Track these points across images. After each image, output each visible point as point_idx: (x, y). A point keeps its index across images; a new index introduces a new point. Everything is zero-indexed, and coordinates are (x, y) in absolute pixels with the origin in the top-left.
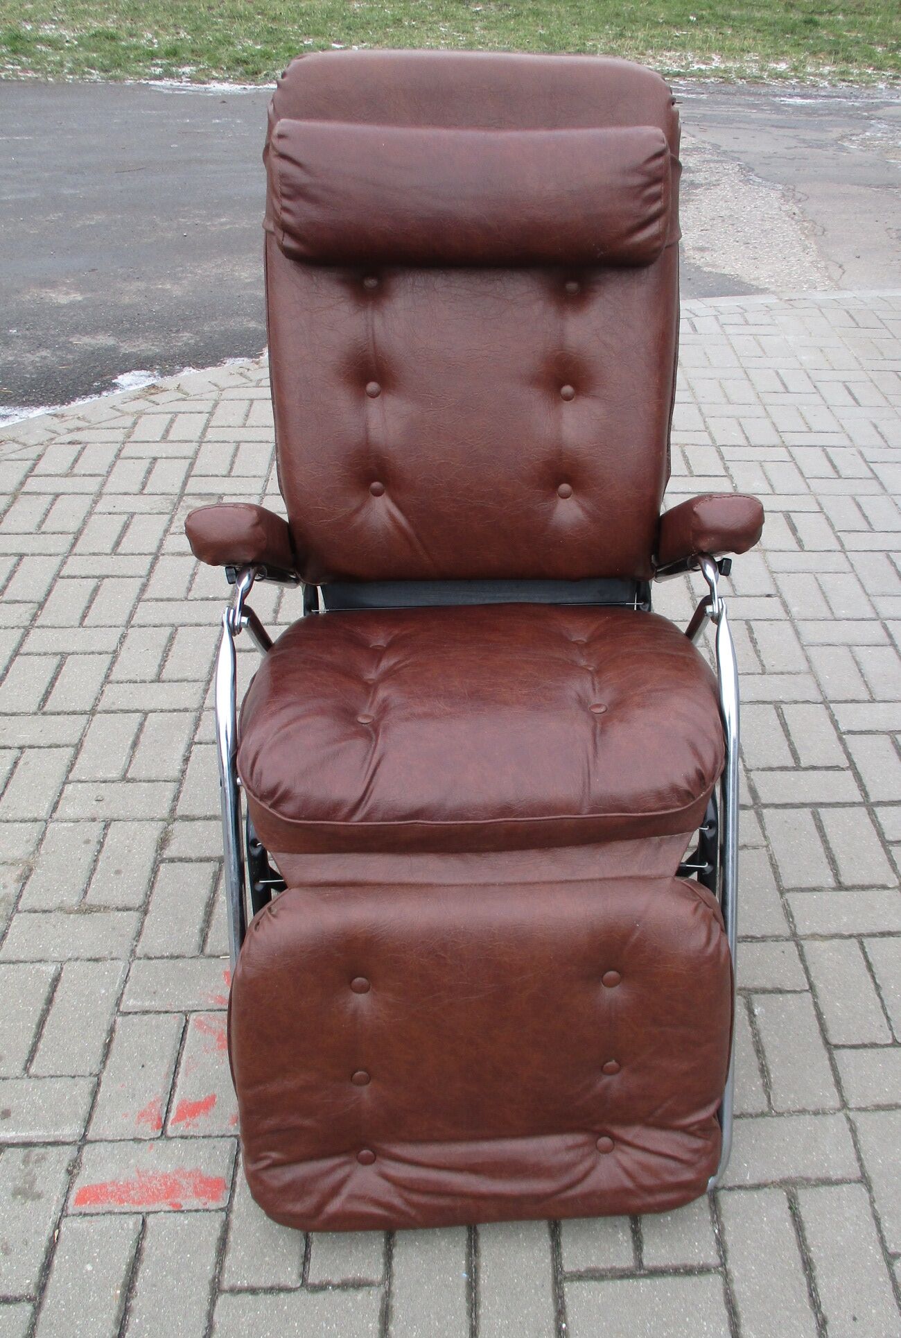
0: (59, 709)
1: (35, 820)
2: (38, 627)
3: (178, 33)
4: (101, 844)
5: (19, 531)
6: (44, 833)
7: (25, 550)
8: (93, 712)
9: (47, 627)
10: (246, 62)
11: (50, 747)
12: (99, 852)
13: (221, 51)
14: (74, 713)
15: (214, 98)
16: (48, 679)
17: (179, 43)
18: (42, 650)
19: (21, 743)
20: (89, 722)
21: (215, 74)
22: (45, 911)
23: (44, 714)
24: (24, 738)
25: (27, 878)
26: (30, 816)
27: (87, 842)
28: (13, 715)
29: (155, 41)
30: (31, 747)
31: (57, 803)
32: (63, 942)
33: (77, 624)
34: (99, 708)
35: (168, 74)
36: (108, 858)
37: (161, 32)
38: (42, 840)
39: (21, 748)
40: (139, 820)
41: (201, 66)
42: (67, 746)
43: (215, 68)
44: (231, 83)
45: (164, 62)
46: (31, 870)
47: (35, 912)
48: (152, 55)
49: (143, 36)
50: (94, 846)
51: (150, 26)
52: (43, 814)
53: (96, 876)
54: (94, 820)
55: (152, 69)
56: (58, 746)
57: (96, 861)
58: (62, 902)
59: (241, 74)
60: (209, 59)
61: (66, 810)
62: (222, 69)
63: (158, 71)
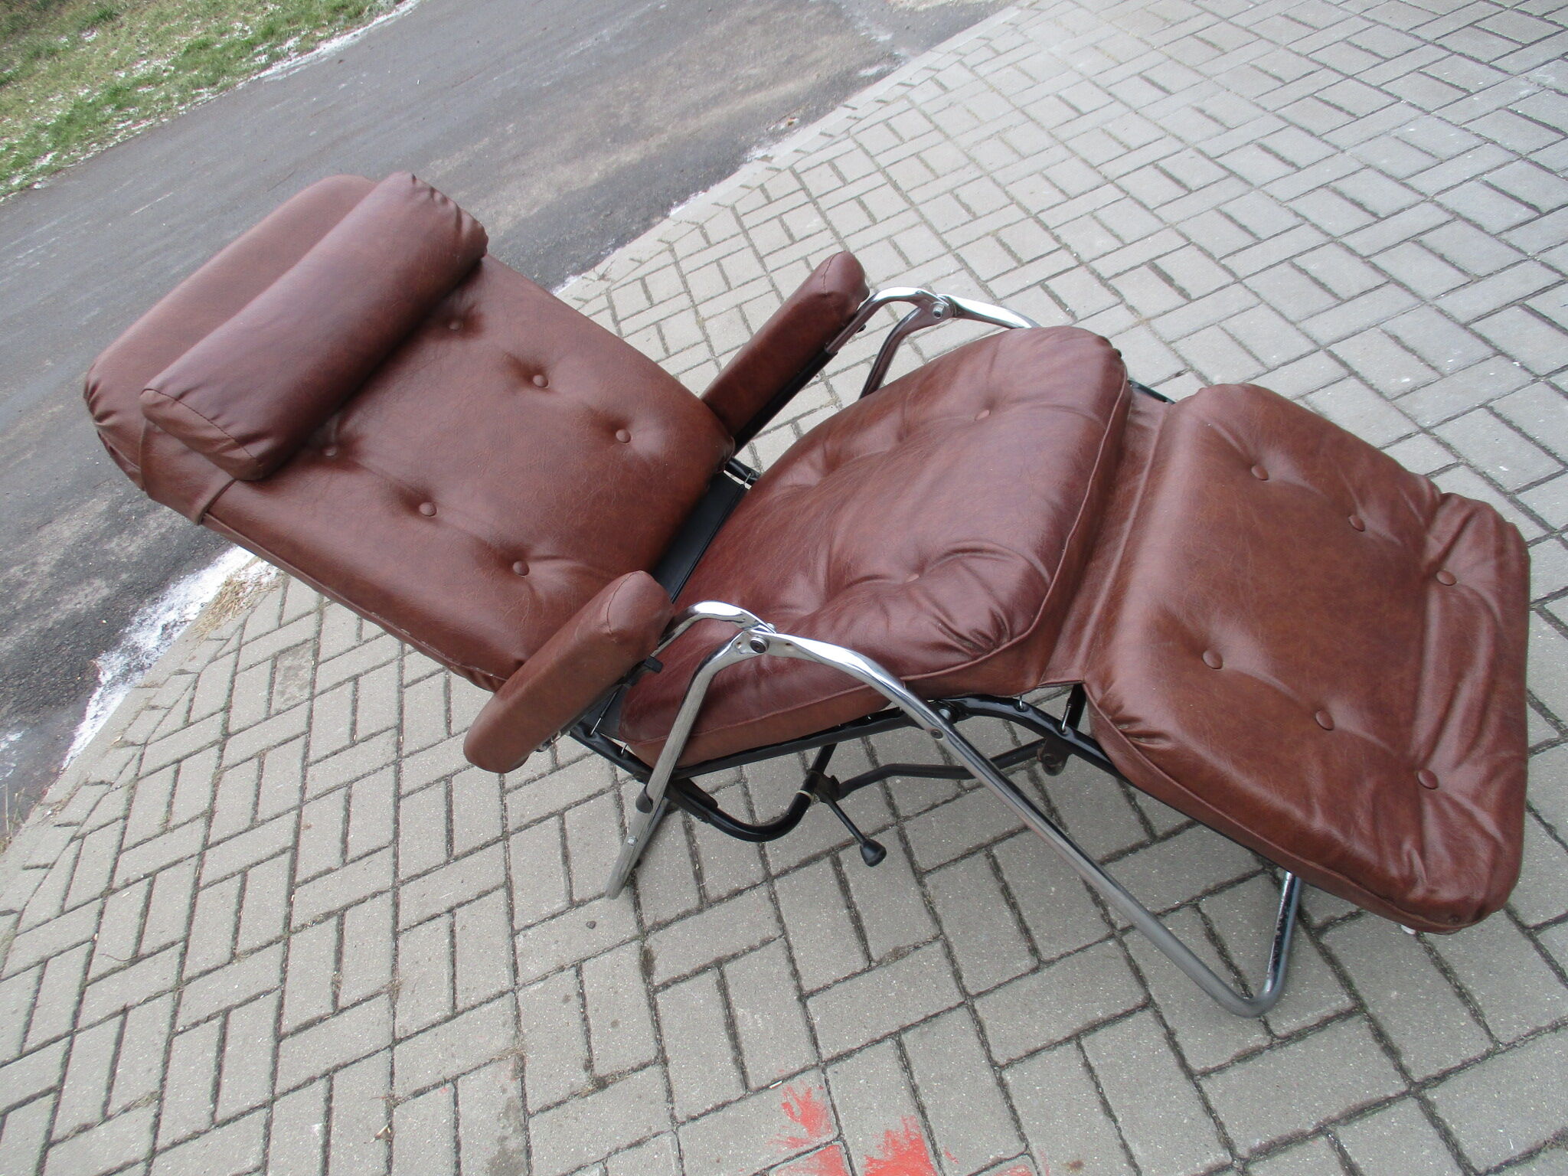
0: (469, 847)
1: (502, 994)
2: (407, 756)
3: (266, 9)
4: (582, 995)
5: (341, 650)
6: (517, 1007)
7: (357, 671)
8: (505, 836)
9: (417, 751)
10: (344, 7)
11: (479, 897)
12: (584, 1006)
13: (315, 7)
14: (487, 845)
15: (330, 61)
16: (443, 815)
17: (271, 19)
18: (423, 783)
19: (448, 905)
20: (506, 849)
21: (319, 35)
22: (558, 1104)
23: (456, 859)
24: (448, 898)
25: (522, 1069)
26: (494, 991)
27: (567, 999)
28: (425, 873)
29: (247, 28)
30: (460, 905)
31: (515, 963)
32: (593, 1135)
33: (444, 735)
34: (510, 828)
35: (275, 58)
36: (597, 1010)
37: (248, 16)
38: (518, 1016)
39: (450, 911)
40: (610, 950)
41: (303, 33)
42: (496, 888)
43: (317, 27)
44: (339, 36)
45: (265, 47)
46: (522, 1058)
47: (549, 1108)
48: (251, 45)
49: (233, 29)
50: (575, 1002)
51: (236, 16)
52: (506, 983)
53: (595, 1039)
54: (562, 969)
55: (257, 59)
56: (487, 893)
57: (585, 1019)
58: (572, 1085)
59: (345, 21)
60: (307, 21)
61: (530, 968)
62: (324, 25)
63: (264, 59)
